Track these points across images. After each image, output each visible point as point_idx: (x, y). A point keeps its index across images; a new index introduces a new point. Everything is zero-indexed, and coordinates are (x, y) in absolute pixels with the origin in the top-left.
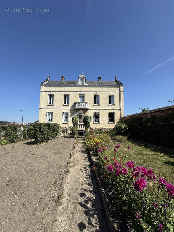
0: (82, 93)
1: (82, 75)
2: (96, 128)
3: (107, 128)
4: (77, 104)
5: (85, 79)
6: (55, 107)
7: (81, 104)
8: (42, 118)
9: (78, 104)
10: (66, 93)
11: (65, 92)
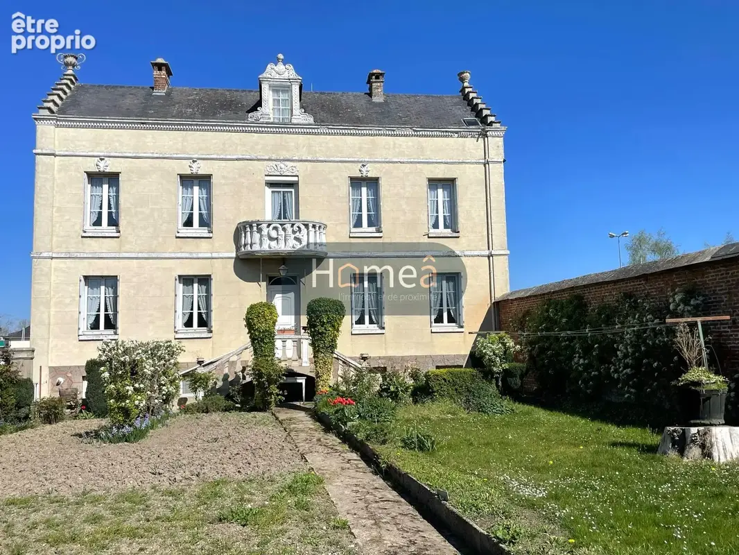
0: (286, 168)
1: (281, 67)
2: (364, 359)
3: (422, 357)
4: (260, 230)
5: (296, 89)
6: (127, 247)
7: (284, 229)
8: (53, 310)
9: (265, 232)
10: (195, 165)
11: (188, 162)
